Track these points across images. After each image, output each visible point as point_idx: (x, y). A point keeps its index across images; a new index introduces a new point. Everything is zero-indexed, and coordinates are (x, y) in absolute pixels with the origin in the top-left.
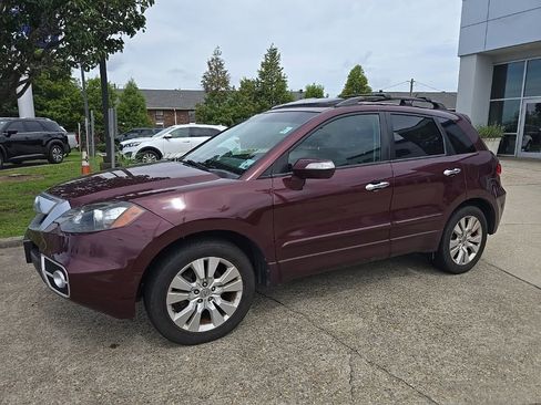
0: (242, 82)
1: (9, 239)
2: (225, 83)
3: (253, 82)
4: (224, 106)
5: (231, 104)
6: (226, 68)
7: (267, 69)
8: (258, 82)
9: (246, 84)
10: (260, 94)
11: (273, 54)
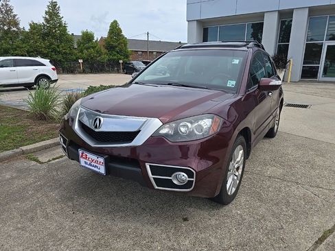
0: (30, 25)
1: (10, 152)
2: (16, 24)
3: (40, 25)
4: (17, 42)
5: (23, 41)
6: (15, 12)
7: (50, 16)
8: (44, 26)
9: (34, 27)
10: (47, 35)
11: (54, 5)
